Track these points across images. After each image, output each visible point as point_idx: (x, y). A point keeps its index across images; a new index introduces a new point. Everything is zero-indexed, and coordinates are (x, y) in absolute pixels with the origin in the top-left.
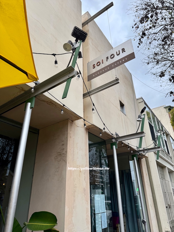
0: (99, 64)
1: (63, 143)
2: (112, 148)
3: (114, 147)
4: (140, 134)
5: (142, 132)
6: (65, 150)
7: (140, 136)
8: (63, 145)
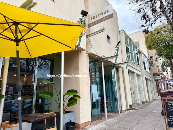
0: (94, 17)
1: (77, 62)
2: (101, 64)
3: (102, 63)
4: (116, 56)
5: (117, 55)
6: (78, 66)
7: (116, 57)
8: (77, 63)
